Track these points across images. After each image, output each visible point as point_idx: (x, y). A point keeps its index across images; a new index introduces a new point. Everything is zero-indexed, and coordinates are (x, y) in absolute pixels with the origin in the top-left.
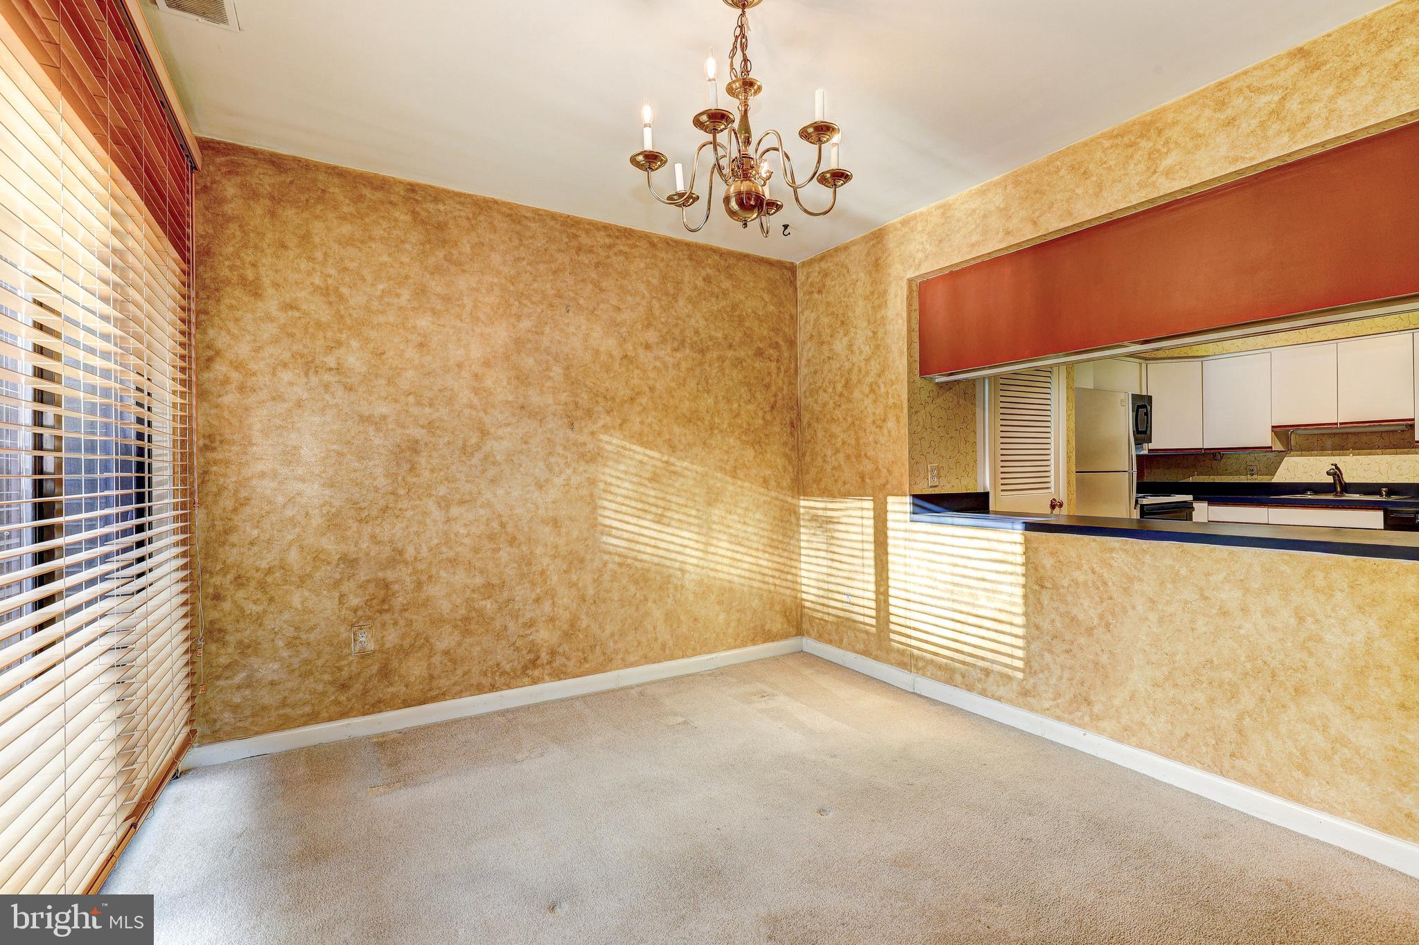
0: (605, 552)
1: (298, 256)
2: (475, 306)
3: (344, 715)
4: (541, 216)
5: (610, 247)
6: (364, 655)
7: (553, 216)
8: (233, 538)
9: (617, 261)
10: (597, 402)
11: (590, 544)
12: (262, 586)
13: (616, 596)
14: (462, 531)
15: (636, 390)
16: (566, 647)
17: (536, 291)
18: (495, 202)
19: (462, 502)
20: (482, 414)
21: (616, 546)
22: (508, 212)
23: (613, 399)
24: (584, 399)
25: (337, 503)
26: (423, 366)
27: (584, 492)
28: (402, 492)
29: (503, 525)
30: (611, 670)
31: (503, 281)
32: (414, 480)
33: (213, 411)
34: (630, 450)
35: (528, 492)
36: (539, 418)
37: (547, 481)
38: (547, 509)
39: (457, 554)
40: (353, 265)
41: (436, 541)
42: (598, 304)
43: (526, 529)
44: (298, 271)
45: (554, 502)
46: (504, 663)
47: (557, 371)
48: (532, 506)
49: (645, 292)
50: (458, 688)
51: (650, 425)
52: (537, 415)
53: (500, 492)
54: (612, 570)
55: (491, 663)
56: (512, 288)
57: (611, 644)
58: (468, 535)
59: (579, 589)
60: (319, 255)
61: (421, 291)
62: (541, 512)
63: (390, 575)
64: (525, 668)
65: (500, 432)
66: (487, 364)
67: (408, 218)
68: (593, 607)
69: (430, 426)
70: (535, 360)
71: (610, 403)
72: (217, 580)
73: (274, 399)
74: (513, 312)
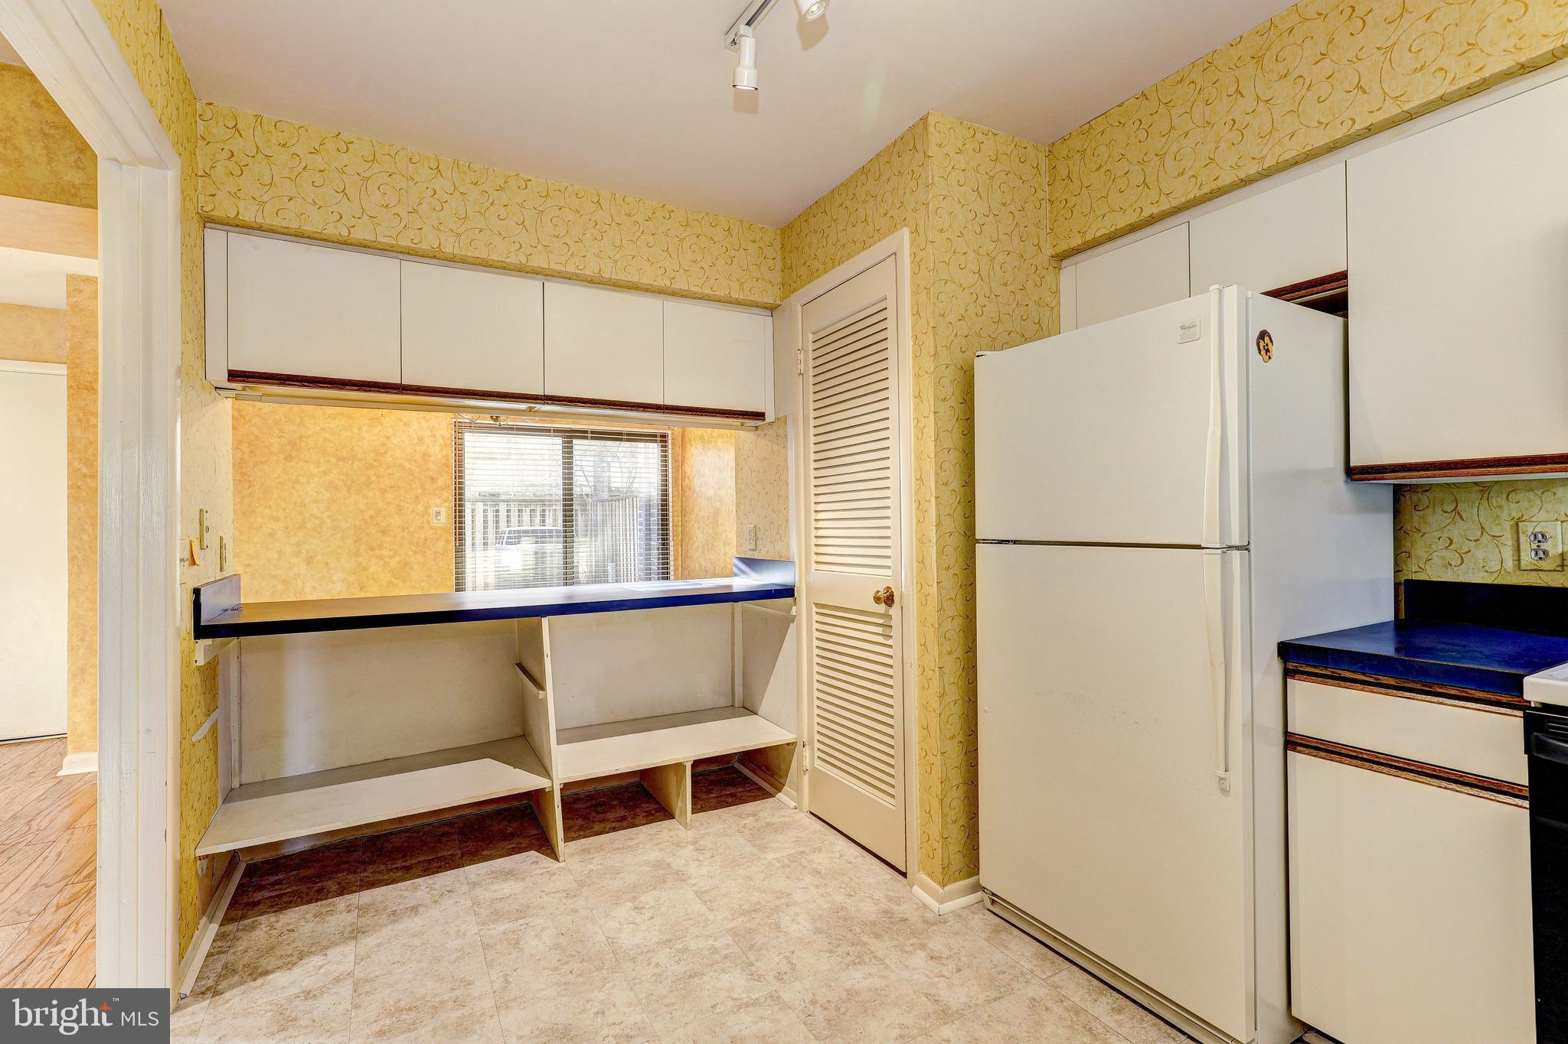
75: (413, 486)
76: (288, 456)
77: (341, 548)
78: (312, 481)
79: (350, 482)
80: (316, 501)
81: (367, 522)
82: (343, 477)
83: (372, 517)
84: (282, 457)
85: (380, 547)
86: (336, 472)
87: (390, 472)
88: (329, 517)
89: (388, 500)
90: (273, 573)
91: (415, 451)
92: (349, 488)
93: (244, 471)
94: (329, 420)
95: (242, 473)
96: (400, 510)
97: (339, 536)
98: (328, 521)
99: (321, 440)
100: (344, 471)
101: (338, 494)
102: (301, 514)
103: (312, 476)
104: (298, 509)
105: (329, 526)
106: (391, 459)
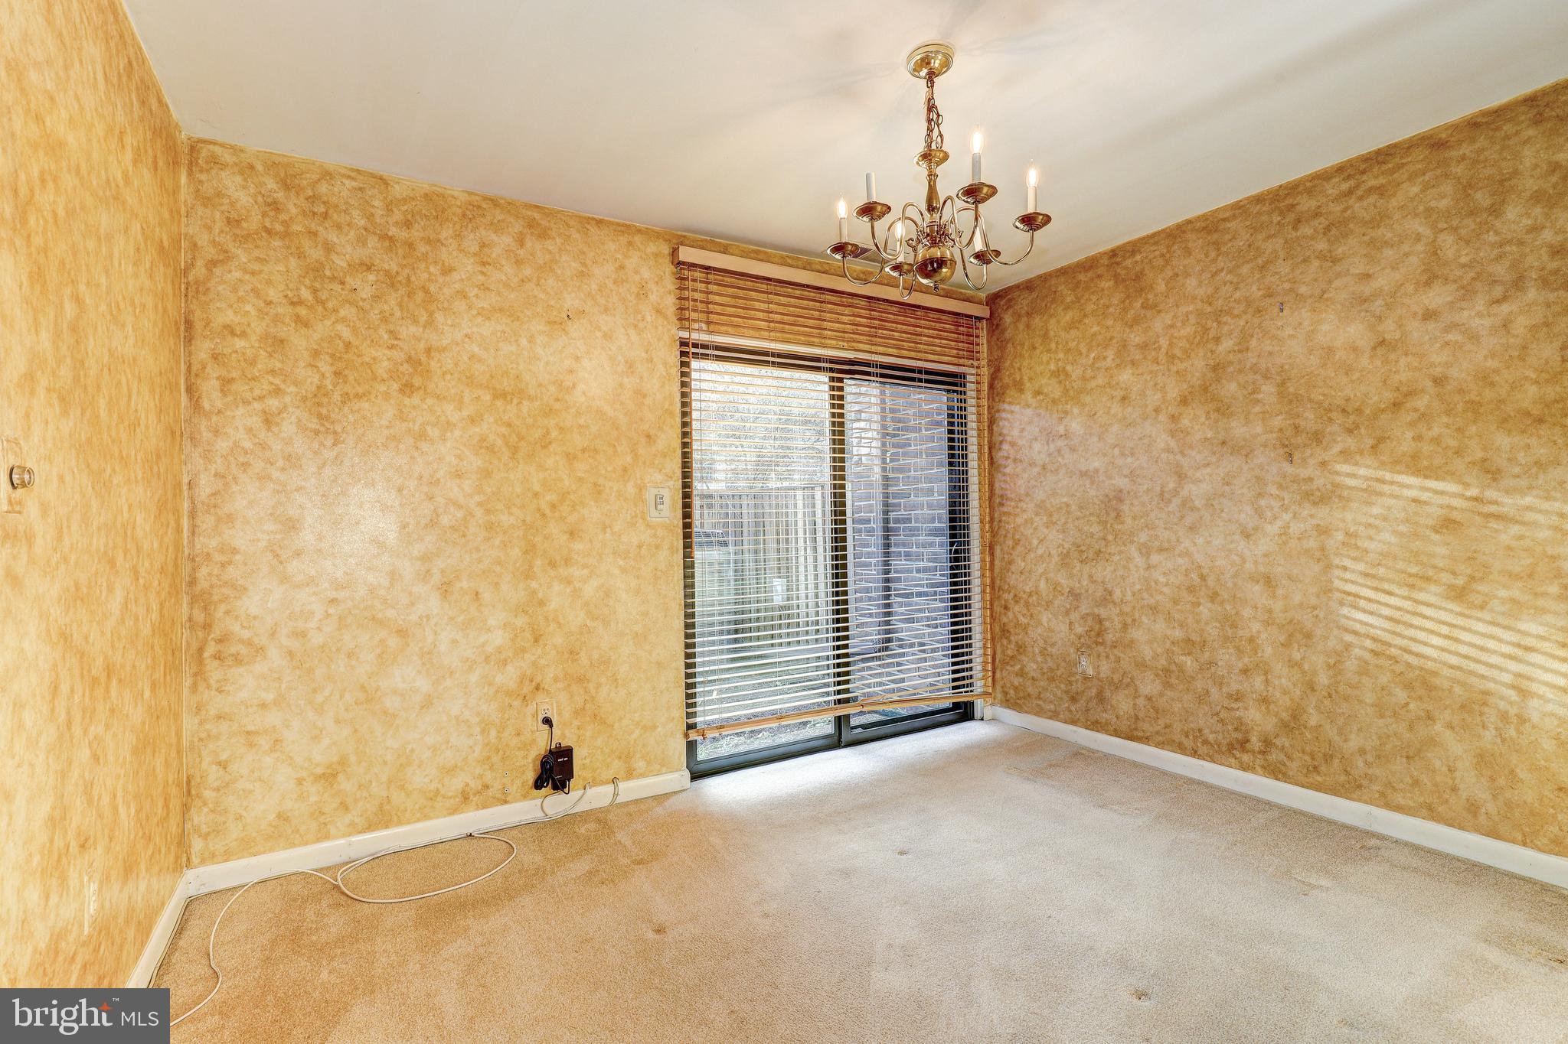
0: (1346, 630)
1: (1042, 352)
2: (1171, 344)
3: (1074, 722)
4: (1240, 209)
5: (1350, 192)
6: (1086, 678)
7: (1258, 199)
8: (1013, 568)
9: (1360, 208)
10: (1330, 419)
11: (1322, 615)
12: (1027, 605)
13: (1369, 698)
14: (1162, 579)
15: (1404, 389)
16: (1283, 741)
17: (1238, 301)
18: (1189, 222)
19: (1161, 550)
20: (1179, 457)
21: (1366, 624)
22: (1203, 225)
23: (1359, 411)
24: (1309, 418)
25: (1066, 546)
26: (1125, 418)
27: (1311, 544)
28: (1110, 538)
29: (1203, 578)
30: (1359, 800)
31: (1199, 305)
32: (1119, 527)
33: (1003, 478)
34: (1392, 483)
35: (1232, 542)
36: (1244, 452)
37: (1256, 529)
38: (1256, 562)
39: (1157, 602)
40: (1072, 345)
41: (1138, 587)
42: (1330, 282)
43: (1230, 585)
44: (1042, 363)
45: (1266, 555)
46: (1206, 731)
47: (1268, 390)
48: (1236, 558)
49: (1421, 230)
50: (1161, 738)
51: (1436, 440)
52: (1243, 450)
53: (1200, 541)
54: (1359, 659)
55: (1192, 725)
56: (1209, 309)
57: (1360, 763)
58: (1167, 584)
59: (1304, 672)
60: (1053, 346)
61: (1124, 345)
62: (1249, 566)
63: (1103, 612)
64: (1231, 747)
65: (1198, 474)
66: (1184, 401)
67: (1111, 283)
68: (1327, 702)
69: (1132, 475)
70: (1239, 384)
71: (1352, 417)
72: (1006, 596)
73: (1030, 465)
74: (1211, 336)
75: (619, 450)
76: (406, 385)
77: (499, 563)
78: (449, 434)
79: (516, 439)
80: (458, 475)
81: (544, 515)
82: (503, 430)
83: (553, 506)
84: (396, 386)
85: (567, 561)
86: (491, 420)
87: (582, 421)
88: (480, 504)
89: (579, 474)
90: (380, 615)
91: (621, 385)
92: (515, 450)
93: (324, 411)
94: (479, 320)
95: (320, 416)
96: (599, 493)
97: (497, 541)
98: (479, 512)
99: (465, 358)
100: (506, 418)
101: (496, 462)
102: (431, 498)
103: (450, 425)
104: (425, 489)
105: (480, 522)
106: (583, 399)
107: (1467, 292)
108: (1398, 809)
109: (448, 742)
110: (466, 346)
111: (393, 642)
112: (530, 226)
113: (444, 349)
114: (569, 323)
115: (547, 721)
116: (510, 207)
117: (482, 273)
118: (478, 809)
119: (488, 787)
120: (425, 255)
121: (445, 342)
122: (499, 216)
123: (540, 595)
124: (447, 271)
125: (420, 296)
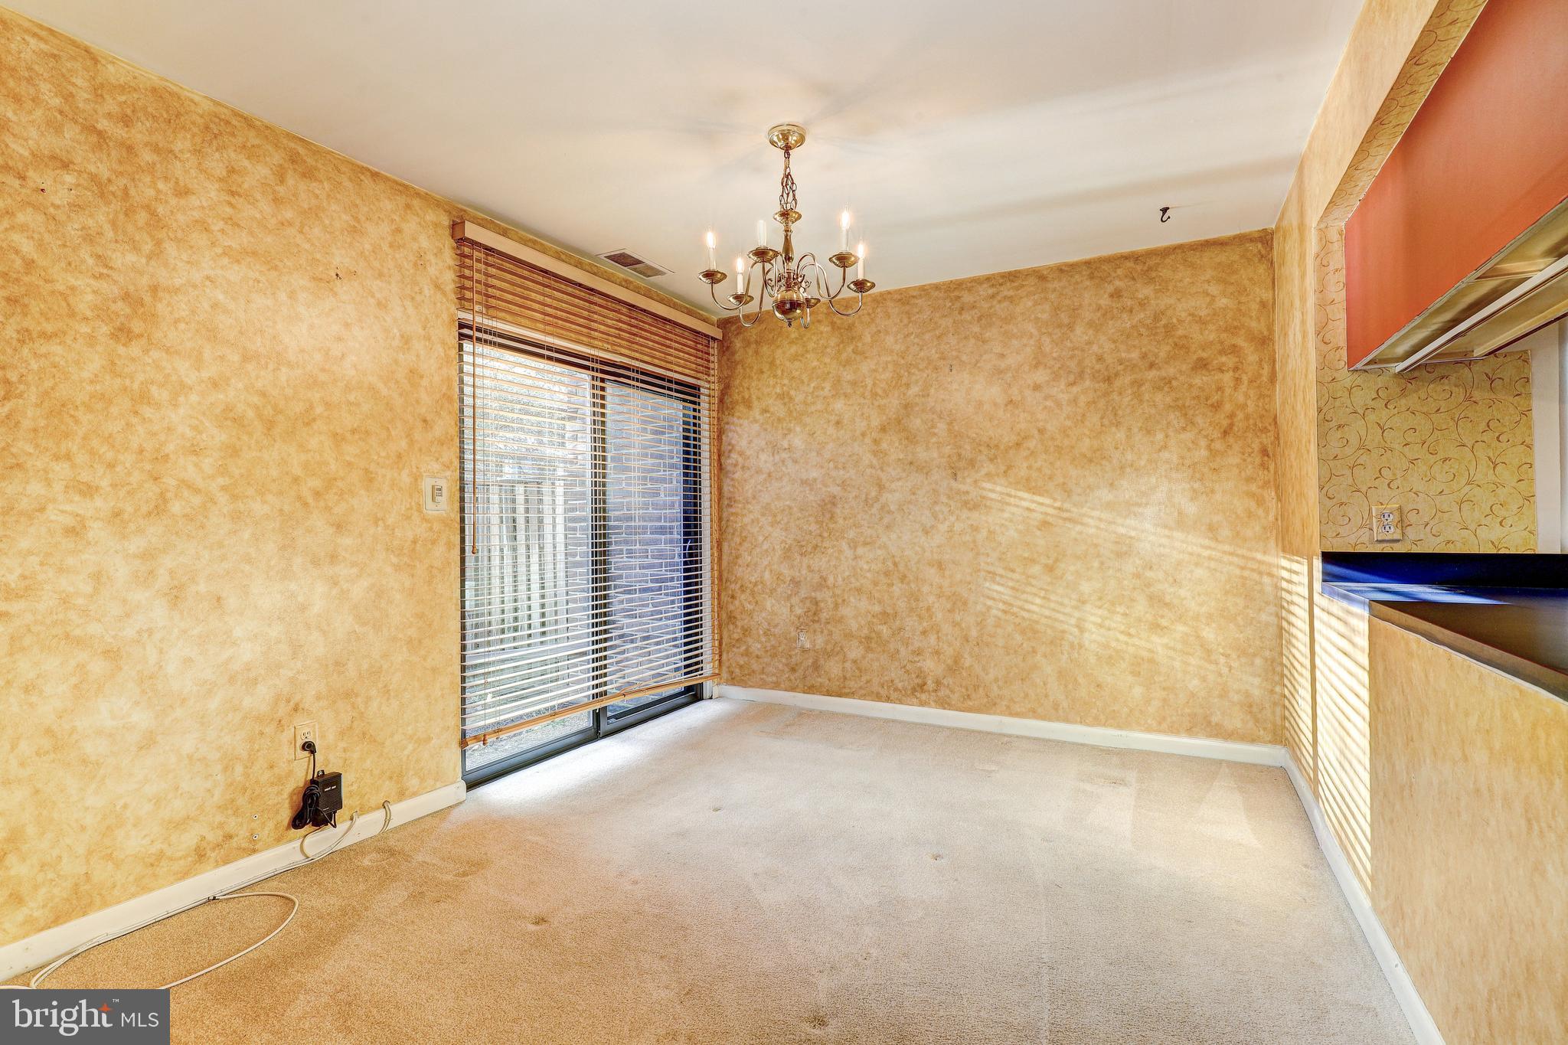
0: (988, 597)
1: (769, 377)
2: (874, 384)
3: (793, 689)
4: (924, 291)
5: (993, 296)
6: (804, 651)
7: (937, 287)
8: (740, 561)
9: (1002, 309)
10: (980, 451)
11: (973, 588)
12: (753, 593)
13: (1001, 642)
14: (866, 567)
15: (1022, 434)
16: (948, 681)
17: (923, 360)
18: (889, 293)
19: (865, 544)
20: (879, 472)
21: (1000, 592)
22: (899, 297)
23: (997, 446)
24: (967, 450)
25: (789, 542)
26: (838, 438)
27: (967, 538)
28: (826, 534)
29: (895, 564)
30: (994, 714)
31: (895, 358)
32: (833, 525)
33: (731, 483)
34: (1015, 497)
35: (916, 537)
36: (925, 471)
37: (932, 527)
38: (932, 552)
39: (862, 585)
40: (796, 374)
41: (847, 574)
42: (981, 356)
43: (914, 569)
44: (768, 386)
45: (938, 547)
46: (897, 681)
47: (942, 426)
48: (919, 549)
49: (1033, 331)
50: (863, 692)
51: (1039, 470)
52: (924, 469)
53: (894, 536)
54: (995, 617)
55: (886, 678)
56: (902, 362)
57: (995, 688)
58: (869, 570)
59: (962, 629)
60: (779, 372)
61: (838, 381)
62: (928, 554)
63: (819, 595)
64: (914, 690)
65: (893, 486)
66: (883, 429)
67: (829, 329)
68: (976, 649)
69: (844, 485)
70: (922, 420)
71: (993, 451)
72: (733, 586)
73: (757, 472)
74: (903, 382)
75: (393, 433)
76: (120, 330)
77: (250, 562)
78: (182, 399)
79: (272, 412)
80: (195, 450)
81: (306, 504)
82: (255, 399)
83: (317, 494)
84: (105, 329)
85: (333, 558)
86: (240, 385)
87: (352, 398)
88: (224, 488)
89: (348, 458)
90: (77, 632)
91: (396, 362)
92: (270, 425)
94: (225, 261)
96: (371, 480)
97: (246, 535)
98: (222, 499)
99: (206, 305)
100: (259, 384)
101: (245, 438)
102: (156, 479)
103: (183, 388)
104: (148, 467)
105: (225, 510)
106: (353, 372)
107: (1056, 377)
108: (1017, 715)
109: (177, 788)
110: (208, 291)
111: (98, 667)
112: (293, 162)
113: (177, 291)
114: (338, 282)
115: (309, 747)
116: (268, 132)
117: (230, 204)
118: (217, 865)
119: (231, 837)
120: (151, 168)
121: (178, 282)
122: (254, 140)
123: (301, 599)
124: (183, 192)
125: (142, 217)
